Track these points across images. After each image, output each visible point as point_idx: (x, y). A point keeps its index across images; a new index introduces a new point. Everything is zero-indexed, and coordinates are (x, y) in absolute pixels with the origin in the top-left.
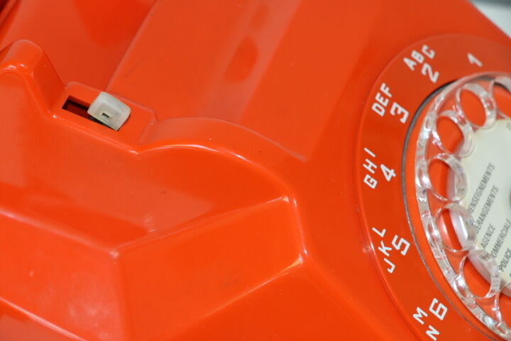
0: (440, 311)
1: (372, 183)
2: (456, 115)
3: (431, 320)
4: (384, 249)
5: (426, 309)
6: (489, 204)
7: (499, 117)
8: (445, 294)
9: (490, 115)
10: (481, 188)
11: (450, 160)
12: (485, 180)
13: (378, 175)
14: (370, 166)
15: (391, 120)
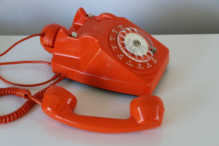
0: (122, 56)
1: (111, 40)
2: (121, 36)
3: (121, 57)
4: (113, 48)
5: (120, 55)
6: (130, 42)
7: (127, 34)
8: (123, 54)
9: (126, 34)
10: (128, 41)
11: (123, 42)
12: (129, 40)
13: (112, 39)
14: (111, 38)
15: (115, 33)
